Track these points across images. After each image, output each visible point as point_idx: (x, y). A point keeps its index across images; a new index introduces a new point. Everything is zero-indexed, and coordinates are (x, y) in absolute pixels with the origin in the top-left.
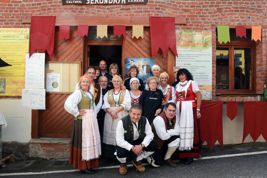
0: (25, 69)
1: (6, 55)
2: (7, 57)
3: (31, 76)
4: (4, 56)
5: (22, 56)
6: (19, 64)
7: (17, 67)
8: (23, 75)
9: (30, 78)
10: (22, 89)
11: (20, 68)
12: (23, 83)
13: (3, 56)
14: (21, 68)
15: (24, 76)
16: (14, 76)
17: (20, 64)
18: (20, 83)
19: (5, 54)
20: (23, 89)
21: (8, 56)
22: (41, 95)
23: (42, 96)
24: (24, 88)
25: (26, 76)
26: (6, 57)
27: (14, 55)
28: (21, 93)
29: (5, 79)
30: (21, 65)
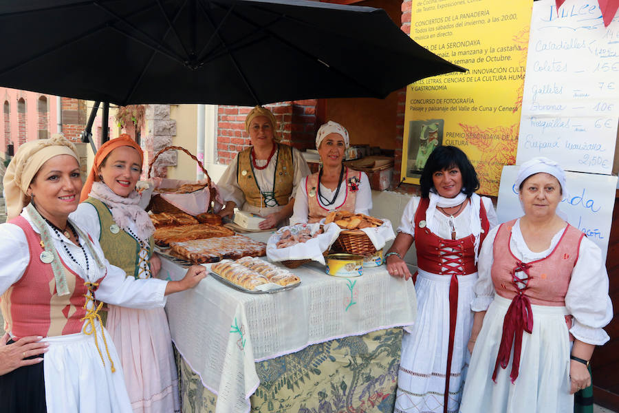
0: (523, 77)
1: (451, 23)
2: (454, 30)
3: (548, 108)
4: (445, 28)
5: (513, 17)
6: (498, 55)
7: (491, 71)
8: (513, 106)
9: (543, 120)
10: (503, 164)
11: (503, 74)
12: (511, 138)
13: (440, 28)
14: (508, 74)
15: (515, 110)
16: (474, 109)
17: (505, 54)
18: (495, 142)
19: (449, 18)
20: (504, 167)
21: (459, 25)
22: (590, 204)
23: (595, 207)
24: (512, 162)
25: (526, 108)
26: (450, 34)
27: (481, 18)
28: (498, 183)
29: (442, 122)
30: (509, 58)
